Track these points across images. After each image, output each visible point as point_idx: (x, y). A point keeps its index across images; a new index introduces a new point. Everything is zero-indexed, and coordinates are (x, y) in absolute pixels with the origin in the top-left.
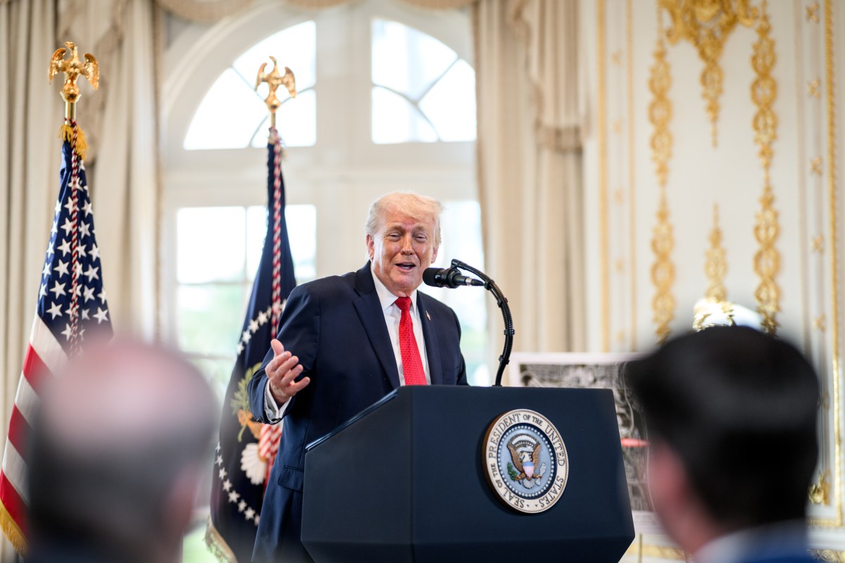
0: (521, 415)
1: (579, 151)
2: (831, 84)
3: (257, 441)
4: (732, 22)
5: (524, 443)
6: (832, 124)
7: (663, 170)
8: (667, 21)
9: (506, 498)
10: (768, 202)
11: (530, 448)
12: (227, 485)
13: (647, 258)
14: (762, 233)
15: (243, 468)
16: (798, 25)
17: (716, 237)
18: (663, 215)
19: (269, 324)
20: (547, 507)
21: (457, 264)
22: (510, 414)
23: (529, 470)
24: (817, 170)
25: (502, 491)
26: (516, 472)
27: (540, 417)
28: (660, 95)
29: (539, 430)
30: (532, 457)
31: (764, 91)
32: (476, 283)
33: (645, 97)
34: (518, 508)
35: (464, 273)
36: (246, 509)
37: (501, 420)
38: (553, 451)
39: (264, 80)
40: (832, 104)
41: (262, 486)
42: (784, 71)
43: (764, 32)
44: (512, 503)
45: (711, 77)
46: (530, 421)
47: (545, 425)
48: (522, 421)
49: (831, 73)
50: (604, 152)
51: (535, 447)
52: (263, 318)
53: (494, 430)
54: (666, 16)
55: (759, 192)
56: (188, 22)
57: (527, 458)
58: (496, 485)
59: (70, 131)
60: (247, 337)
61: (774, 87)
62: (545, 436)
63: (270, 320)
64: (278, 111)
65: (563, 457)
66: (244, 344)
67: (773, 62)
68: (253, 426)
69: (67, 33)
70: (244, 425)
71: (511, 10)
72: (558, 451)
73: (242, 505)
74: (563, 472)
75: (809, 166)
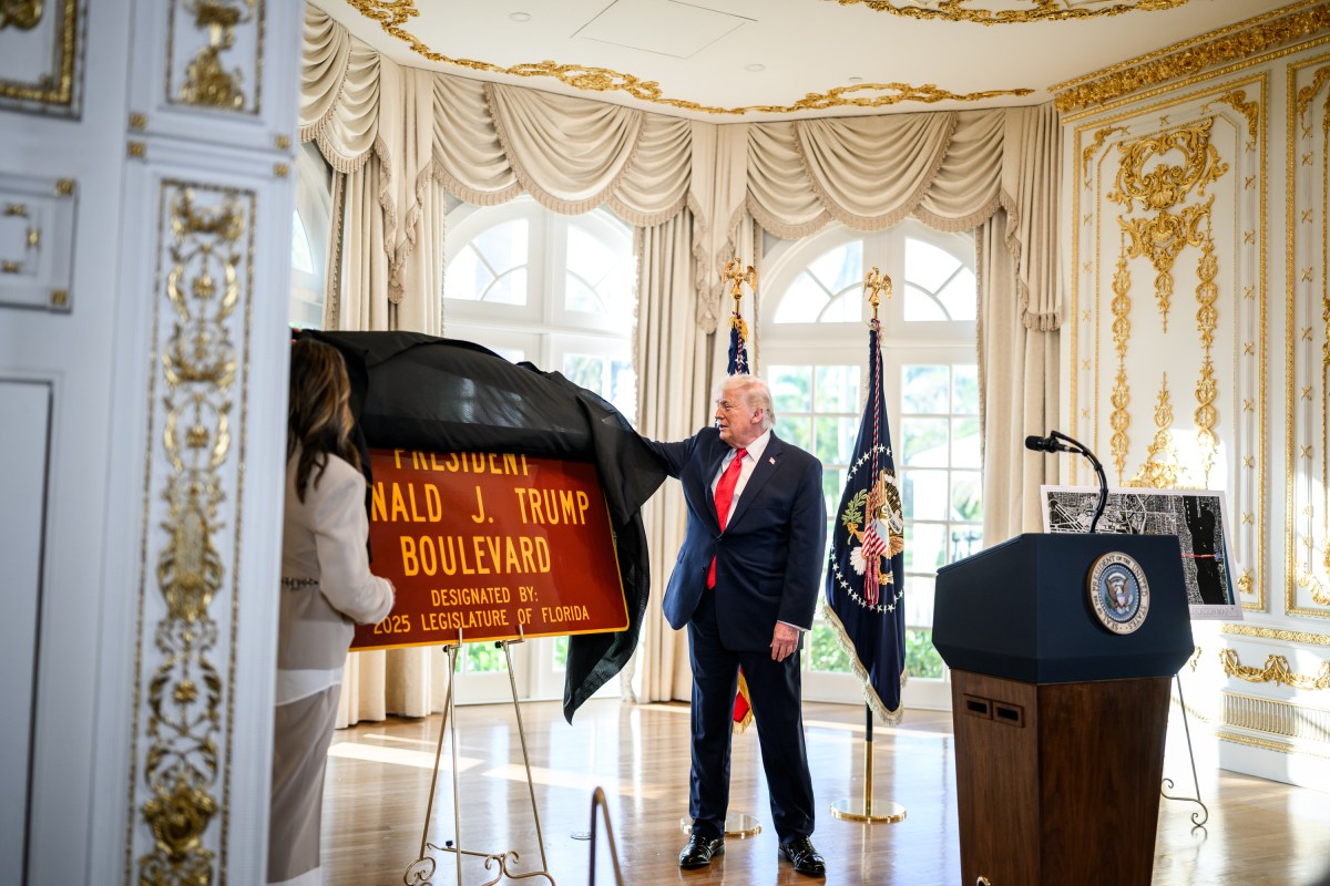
0: (1116, 557)
1: (1056, 332)
2: (1264, 290)
3: (861, 545)
4: (1183, 243)
5: (1117, 579)
6: (1264, 318)
7: (1122, 347)
8: (1129, 242)
9: (1106, 622)
10: (1208, 372)
11: (1121, 583)
12: (839, 576)
13: (1107, 409)
14: (1203, 394)
15: (852, 564)
16: (1237, 245)
17: (1164, 396)
18: (1121, 379)
19: (870, 461)
20: (1134, 629)
21: (1055, 434)
22: (1107, 556)
23: (1121, 600)
24: (1250, 351)
25: (1102, 616)
26: (1111, 602)
27: (1128, 558)
28: (1122, 294)
29: (1127, 568)
30: (1123, 589)
31: (1207, 293)
32: (1072, 450)
33: (1109, 295)
34: (1114, 630)
35: (1061, 442)
36: (853, 593)
37: (1101, 561)
38: (1138, 585)
39: (869, 286)
40: (1264, 304)
41: (864, 576)
42: (1224, 279)
43: (1209, 250)
44: (1110, 626)
45: (1164, 283)
46: (1122, 562)
47: (1132, 565)
48: (1116, 561)
49: (1264, 281)
50: (1075, 334)
51: (1125, 582)
52: (866, 457)
53: (1096, 569)
54: (1128, 238)
55: (1202, 366)
56: (779, 239)
57: (1119, 591)
58: (1098, 612)
59: (737, 321)
60: (855, 469)
61: (1215, 291)
62: (1132, 572)
63: (871, 458)
64: (878, 307)
65: (1145, 590)
66: (853, 475)
67: (1215, 272)
68: (858, 533)
69: (699, 246)
70: (852, 533)
71: (1007, 234)
72: (1142, 585)
73: (850, 591)
74: (1145, 601)
75: (1244, 349)
